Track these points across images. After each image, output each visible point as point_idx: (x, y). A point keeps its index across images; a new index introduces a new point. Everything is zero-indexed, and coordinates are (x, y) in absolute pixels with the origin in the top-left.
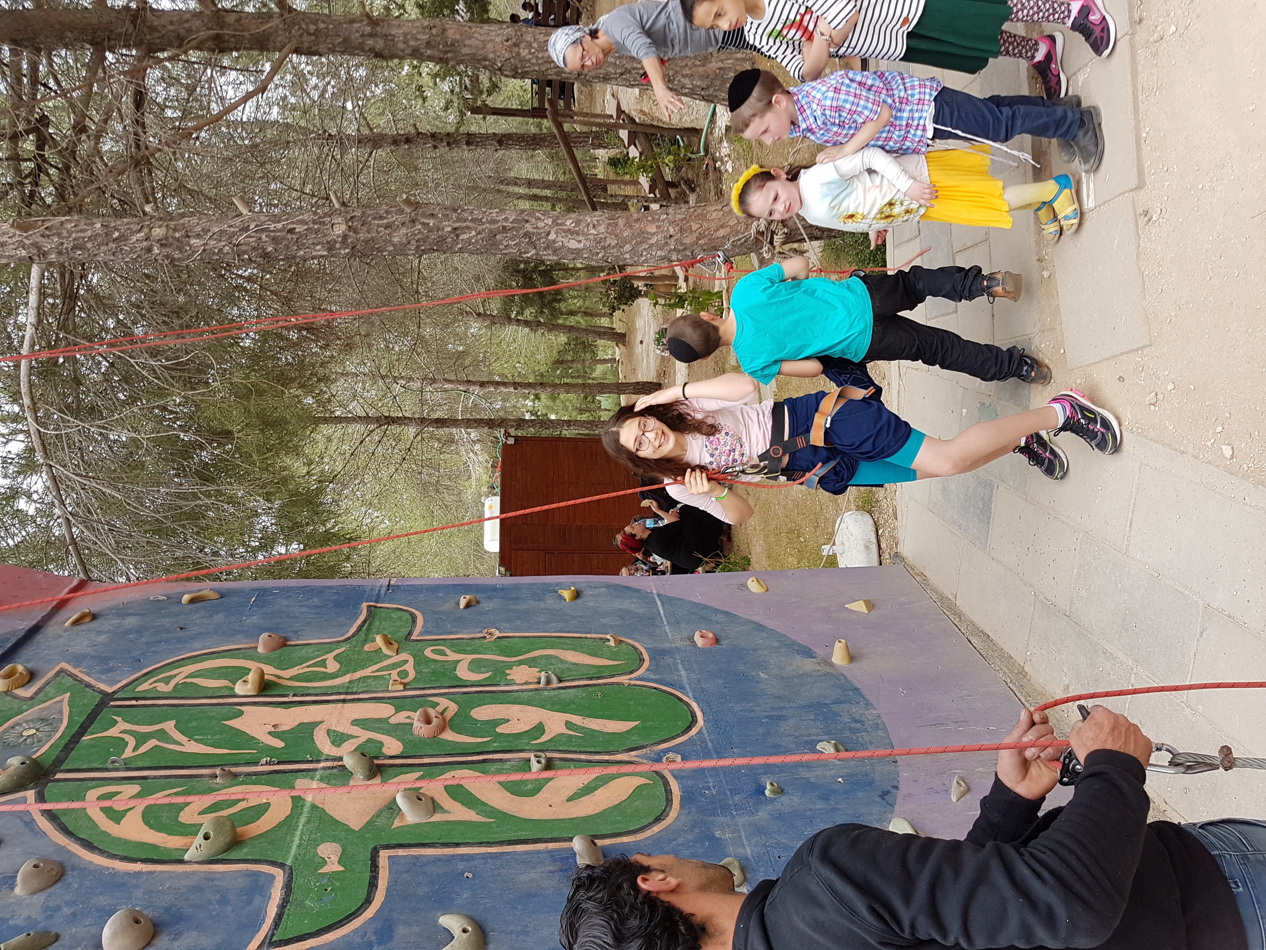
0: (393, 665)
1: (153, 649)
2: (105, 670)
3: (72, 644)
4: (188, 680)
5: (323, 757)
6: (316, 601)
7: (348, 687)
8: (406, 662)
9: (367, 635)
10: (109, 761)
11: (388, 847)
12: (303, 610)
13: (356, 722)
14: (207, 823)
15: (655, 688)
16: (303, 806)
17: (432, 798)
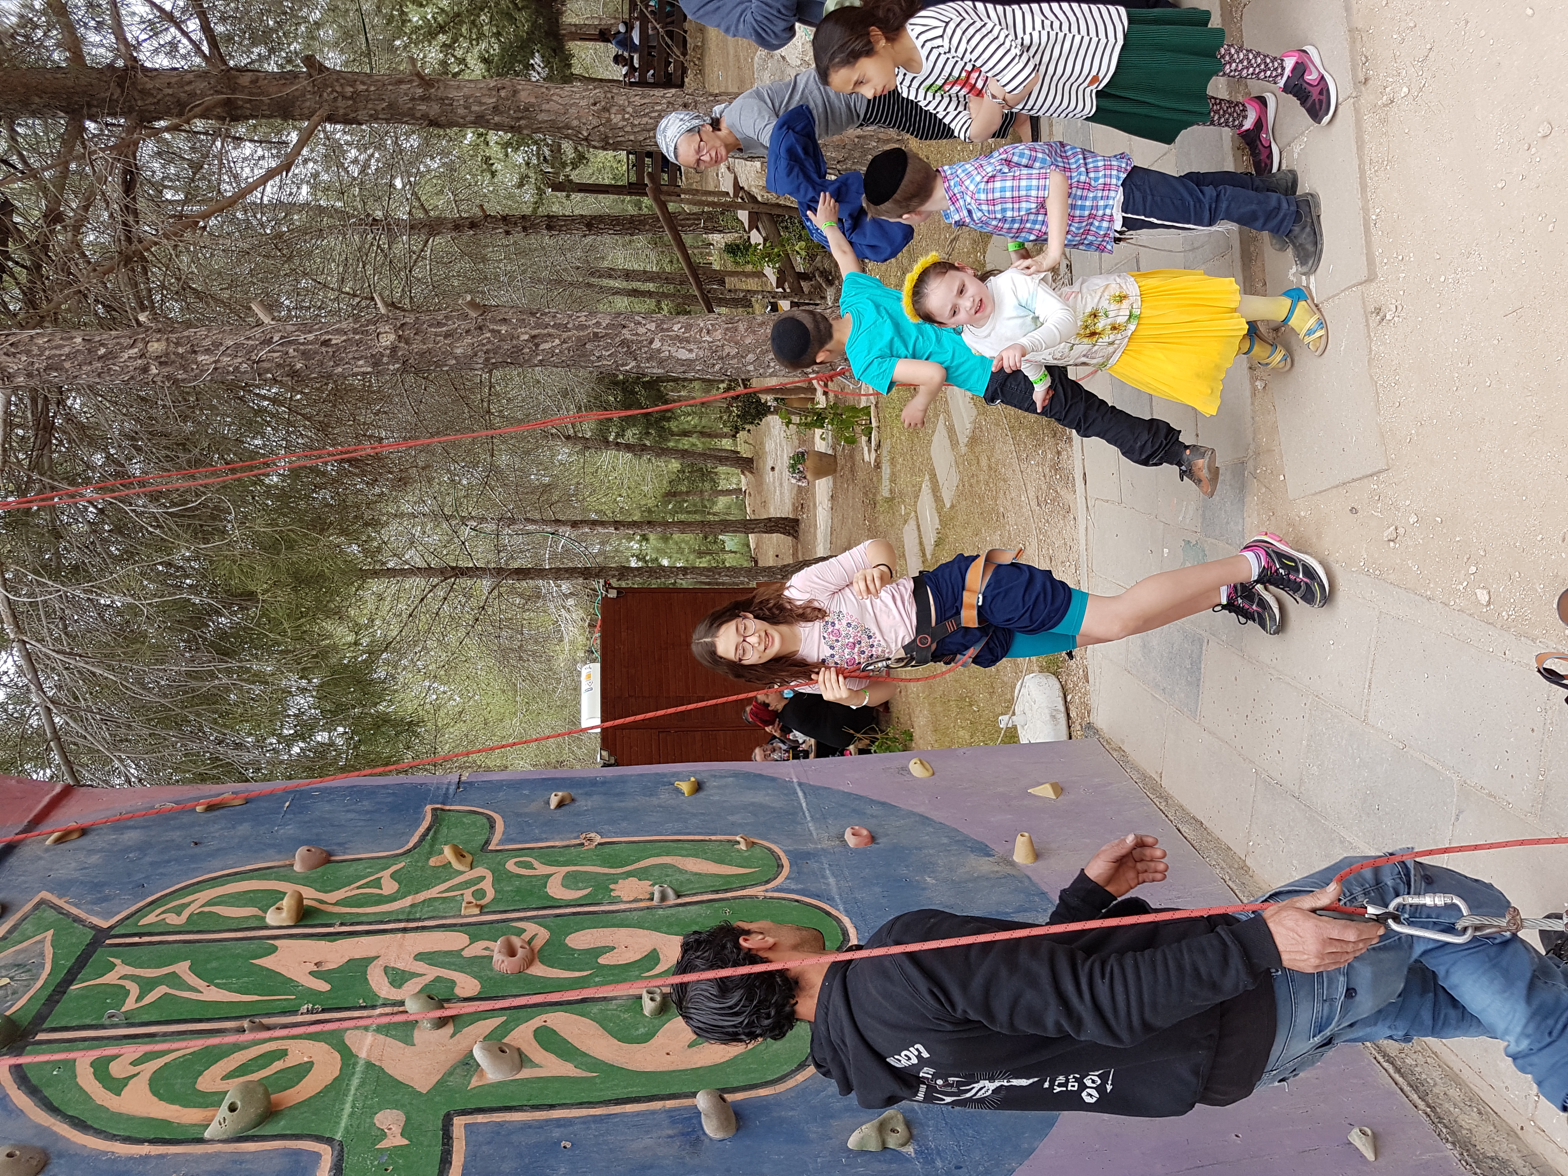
0: (466, 882)
1: (161, 870)
2: (99, 899)
3: (55, 867)
4: (206, 909)
5: (380, 1002)
6: (366, 804)
7: (410, 912)
8: (483, 878)
9: (432, 846)
10: (106, 1016)
11: (464, 1113)
12: (350, 816)
13: (420, 957)
14: (233, 1090)
15: (797, 901)
16: (355, 1064)
17: (519, 1049)
